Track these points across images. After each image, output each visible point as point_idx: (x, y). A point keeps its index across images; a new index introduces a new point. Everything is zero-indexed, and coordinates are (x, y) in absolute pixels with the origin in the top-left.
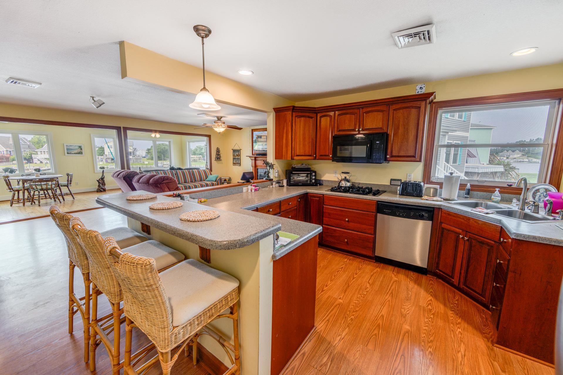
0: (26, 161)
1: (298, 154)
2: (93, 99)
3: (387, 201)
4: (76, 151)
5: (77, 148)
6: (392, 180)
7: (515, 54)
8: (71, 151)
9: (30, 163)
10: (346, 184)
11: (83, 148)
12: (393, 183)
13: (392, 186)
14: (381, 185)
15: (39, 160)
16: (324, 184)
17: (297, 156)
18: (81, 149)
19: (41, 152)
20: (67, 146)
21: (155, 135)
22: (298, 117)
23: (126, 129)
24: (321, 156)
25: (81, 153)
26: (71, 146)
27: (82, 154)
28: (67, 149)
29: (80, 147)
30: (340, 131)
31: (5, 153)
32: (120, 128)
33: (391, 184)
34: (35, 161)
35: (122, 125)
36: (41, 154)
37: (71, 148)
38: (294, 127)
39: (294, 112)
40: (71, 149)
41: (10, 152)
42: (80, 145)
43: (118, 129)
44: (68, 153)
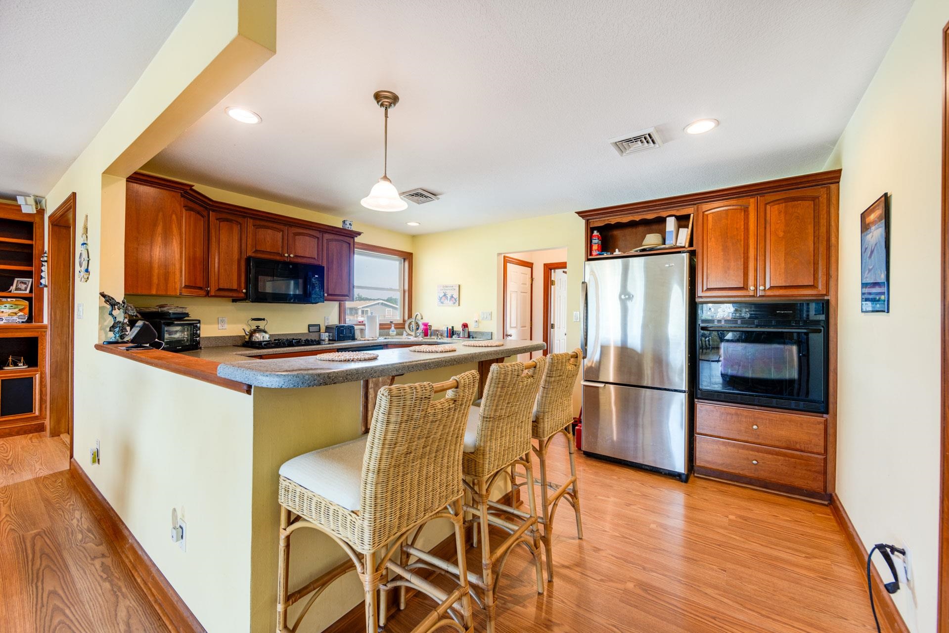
1: (187, 284)
6: (309, 326)
7: (409, 224)
10: (263, 337)
12: (312, 329)
13: (311, 333)
14: (298, 334)
16: (202, 344)
17: (186, 287)
22: (186, 208)
24: (220, 290)
30: (256, 251)
33: (309, 332)
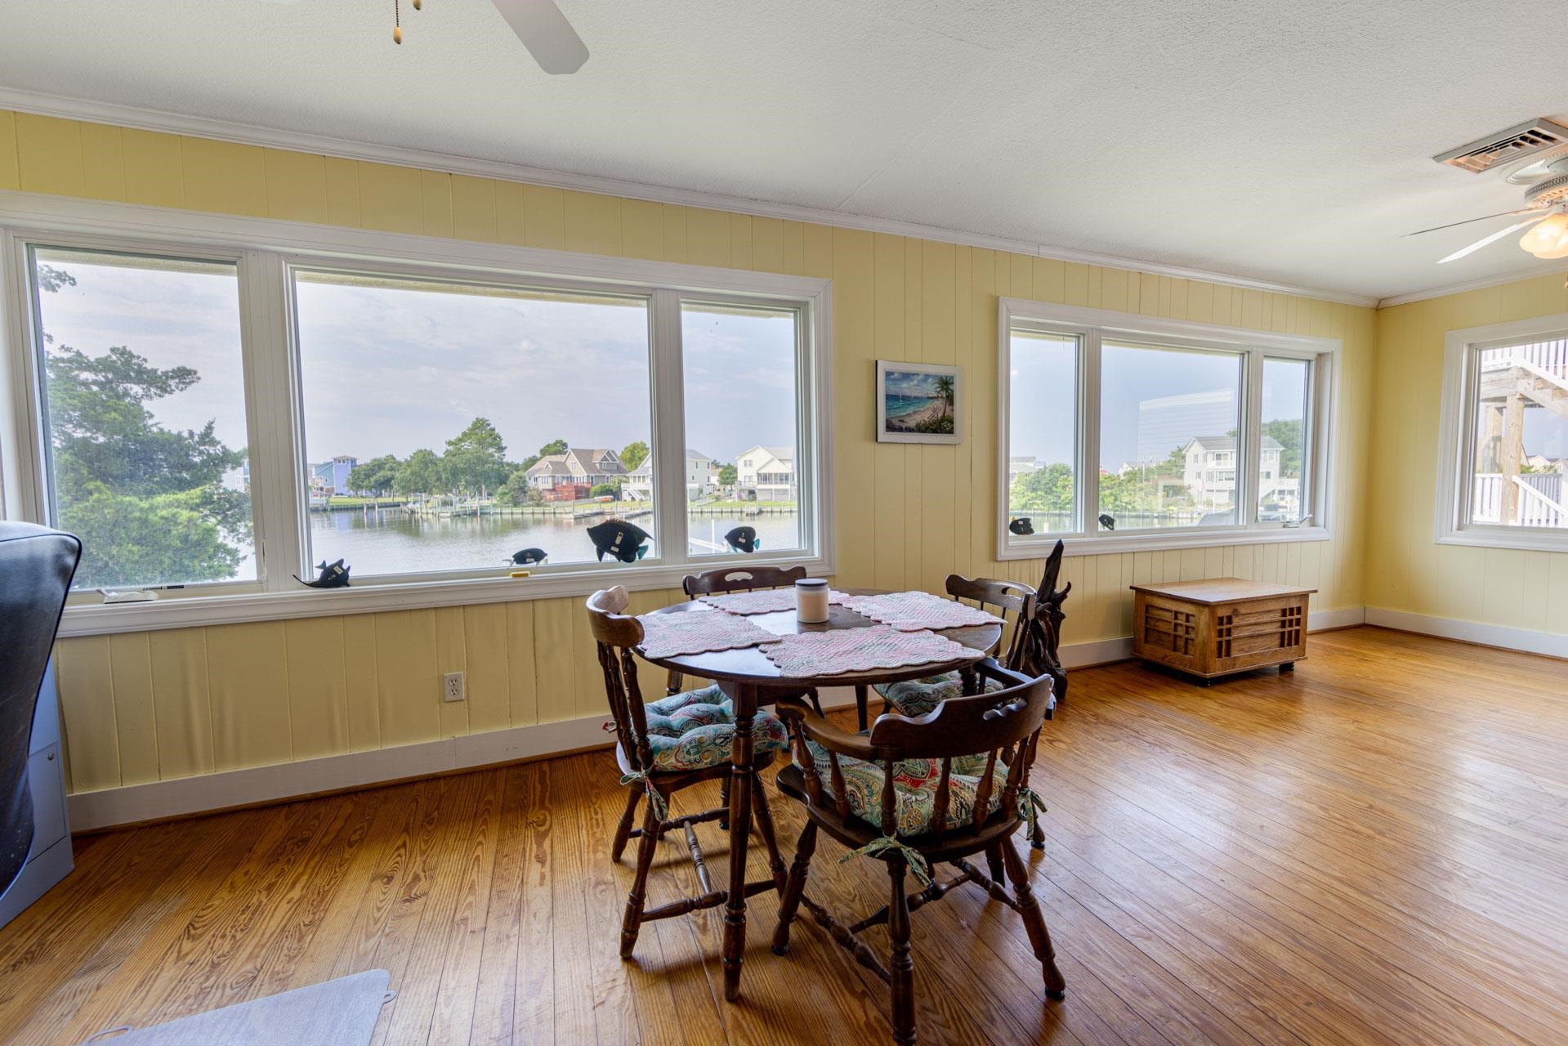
0: (612, 497)
4: (925, 415)
5: (931, 389)
9: (618, 500)
11: (957, 388)
15: (630, 494)
18: (950, 399)
19: (635, 477)
20: (888, 374)
25: (942, 426)
26: (906, 376)
27: (951, 432)
28: (890, 398)
31: (585, 481)
34: (625, 496)
36: (635, 481)
37: (906, 388)
41: (592, 478)
42: (943, 371)
44: (890, 427)
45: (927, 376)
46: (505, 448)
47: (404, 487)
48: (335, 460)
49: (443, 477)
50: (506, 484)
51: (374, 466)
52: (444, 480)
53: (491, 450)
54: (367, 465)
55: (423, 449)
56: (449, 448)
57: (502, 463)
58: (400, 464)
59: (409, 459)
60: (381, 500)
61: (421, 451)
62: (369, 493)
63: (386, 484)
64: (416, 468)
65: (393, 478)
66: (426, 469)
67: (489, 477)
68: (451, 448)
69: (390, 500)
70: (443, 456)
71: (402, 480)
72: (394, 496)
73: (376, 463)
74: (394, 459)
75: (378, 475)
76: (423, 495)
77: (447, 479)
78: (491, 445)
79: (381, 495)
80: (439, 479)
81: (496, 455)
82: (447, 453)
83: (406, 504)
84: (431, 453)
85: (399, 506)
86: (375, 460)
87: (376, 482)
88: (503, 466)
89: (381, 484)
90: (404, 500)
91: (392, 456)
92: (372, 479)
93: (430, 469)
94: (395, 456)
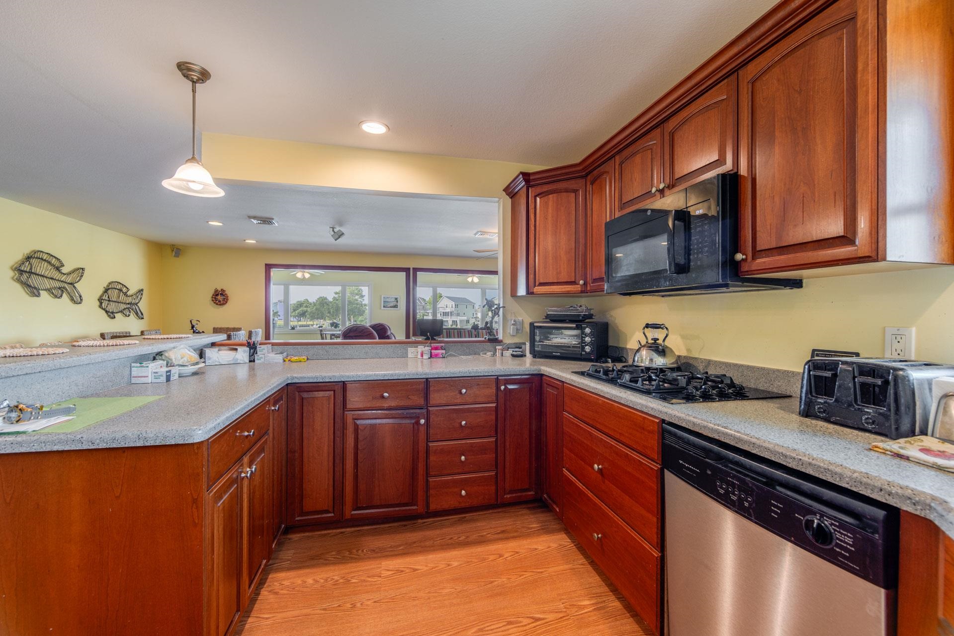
1: (542, 281)
2: (333, 231)
3: (684, 425)
4: (392, 304)
5: (393, 300)
6: (816, 354)
8: (387, 304)
11: (399, 300)
14: (774, 371)
17: (541, 284)
18: (397, 302)
20: (384, 297)
21: (473, 279)
22: (542, 196)
23: (416, 270)
24: (594, 281)
25: (396, 306)
26: (388, 298)
27: (397, 308)
28: (384, 302)
29: (396, 299)
32: (409, 269)
35: (411, 265)
37: (388, 300)
38: (533, 221)
39: (532, 186)
40: (388, 302)
42: (396, 297)
43: (407, 270)
44: (384, 307)
45: (392, 298)
46: (364, 296)
47: (311, 317)
48: (279, 301)
49: (331, 311)
50: (363, 315)
51: (298, 305)
52: (332, 313)
53: (357, 297)
54: (294, 304)
55: (322, 296)
56: (335, 296)
57: (362, 304)
58: (311, 304)
59: (315, 301)
60: (300, 323)
61: (321, 297)
62: (295, 319)
63: (303, 314)
64: (318, 307)
65: (307, 311)
66: (324, 307)
67: (354, 312)
68: (336, 296)
69: (305, 323)
70: (332, 300)
71: (311, 313)
72: (307, 321)
73: (299, 303)
74: (308, 301)
75: (300, 309)
76: (322, 321)
77: (333, 312)
78: (357, 294)
79: (300, 321)
80: (329, 312)
81: (359, 299)
82: (334, 298)
83: (312, 325)
84: (326, 298)
85: (309, 326)
86: (298, 302)
87: (298, 313)
88: (362, 306)
89: (301, 315)
90: (311, 323)
91: (307, 300)
92: (297, 312)
93: (325, 307)
94: (309, 300)
